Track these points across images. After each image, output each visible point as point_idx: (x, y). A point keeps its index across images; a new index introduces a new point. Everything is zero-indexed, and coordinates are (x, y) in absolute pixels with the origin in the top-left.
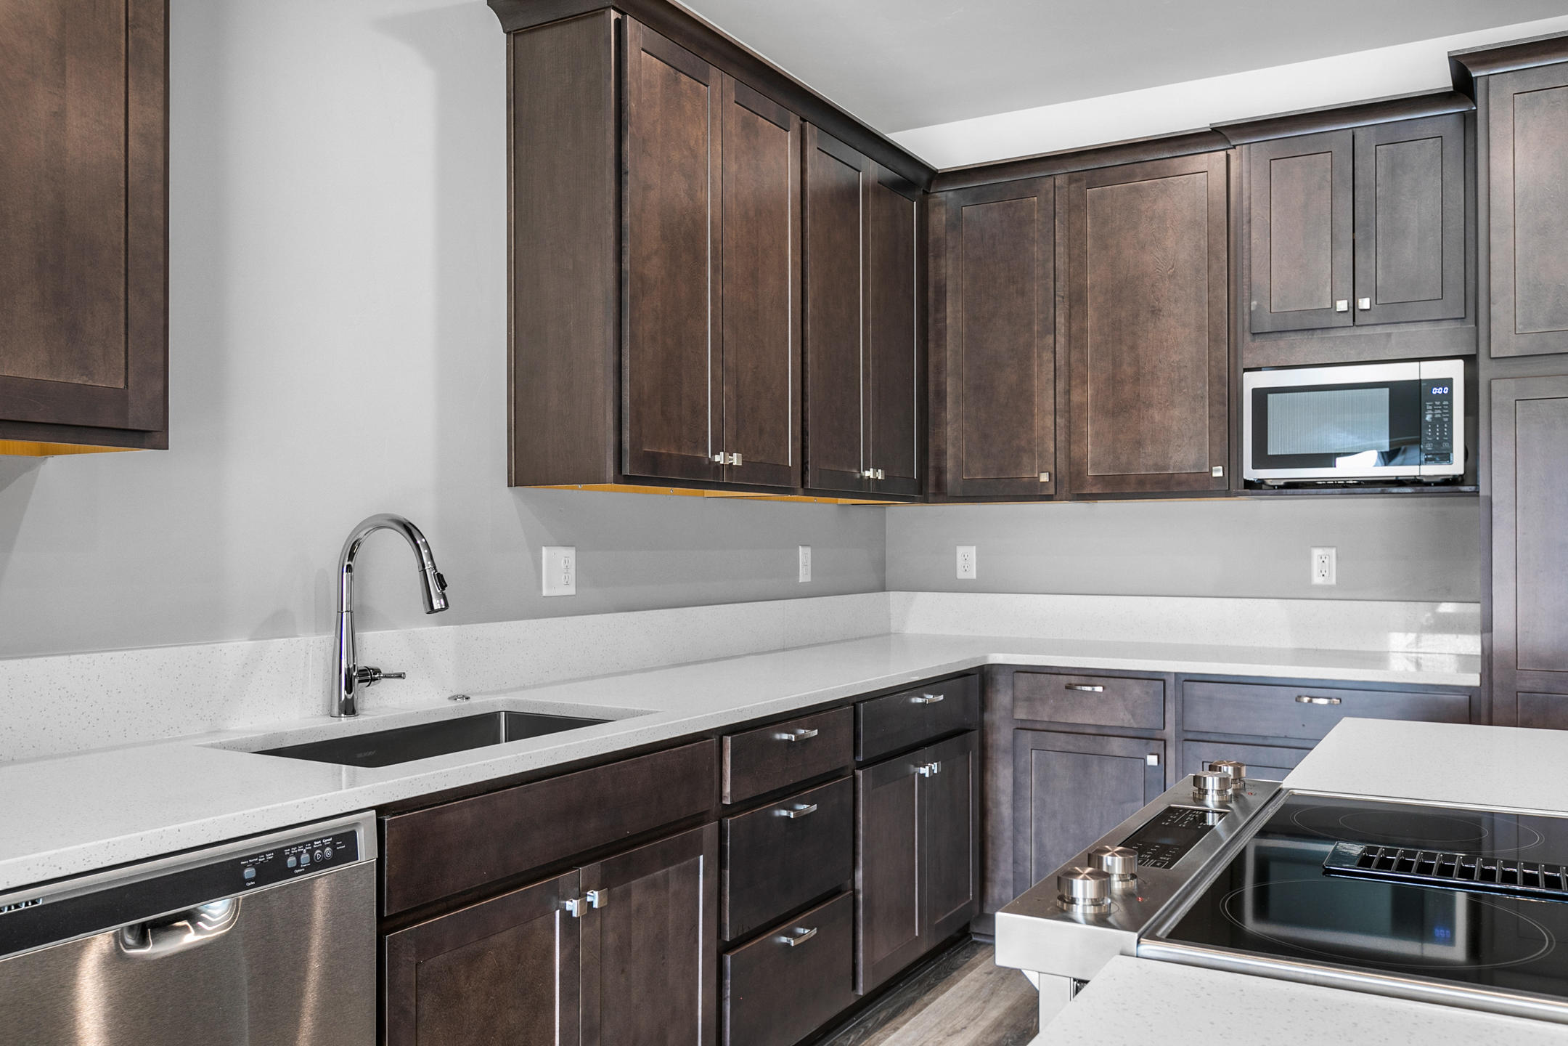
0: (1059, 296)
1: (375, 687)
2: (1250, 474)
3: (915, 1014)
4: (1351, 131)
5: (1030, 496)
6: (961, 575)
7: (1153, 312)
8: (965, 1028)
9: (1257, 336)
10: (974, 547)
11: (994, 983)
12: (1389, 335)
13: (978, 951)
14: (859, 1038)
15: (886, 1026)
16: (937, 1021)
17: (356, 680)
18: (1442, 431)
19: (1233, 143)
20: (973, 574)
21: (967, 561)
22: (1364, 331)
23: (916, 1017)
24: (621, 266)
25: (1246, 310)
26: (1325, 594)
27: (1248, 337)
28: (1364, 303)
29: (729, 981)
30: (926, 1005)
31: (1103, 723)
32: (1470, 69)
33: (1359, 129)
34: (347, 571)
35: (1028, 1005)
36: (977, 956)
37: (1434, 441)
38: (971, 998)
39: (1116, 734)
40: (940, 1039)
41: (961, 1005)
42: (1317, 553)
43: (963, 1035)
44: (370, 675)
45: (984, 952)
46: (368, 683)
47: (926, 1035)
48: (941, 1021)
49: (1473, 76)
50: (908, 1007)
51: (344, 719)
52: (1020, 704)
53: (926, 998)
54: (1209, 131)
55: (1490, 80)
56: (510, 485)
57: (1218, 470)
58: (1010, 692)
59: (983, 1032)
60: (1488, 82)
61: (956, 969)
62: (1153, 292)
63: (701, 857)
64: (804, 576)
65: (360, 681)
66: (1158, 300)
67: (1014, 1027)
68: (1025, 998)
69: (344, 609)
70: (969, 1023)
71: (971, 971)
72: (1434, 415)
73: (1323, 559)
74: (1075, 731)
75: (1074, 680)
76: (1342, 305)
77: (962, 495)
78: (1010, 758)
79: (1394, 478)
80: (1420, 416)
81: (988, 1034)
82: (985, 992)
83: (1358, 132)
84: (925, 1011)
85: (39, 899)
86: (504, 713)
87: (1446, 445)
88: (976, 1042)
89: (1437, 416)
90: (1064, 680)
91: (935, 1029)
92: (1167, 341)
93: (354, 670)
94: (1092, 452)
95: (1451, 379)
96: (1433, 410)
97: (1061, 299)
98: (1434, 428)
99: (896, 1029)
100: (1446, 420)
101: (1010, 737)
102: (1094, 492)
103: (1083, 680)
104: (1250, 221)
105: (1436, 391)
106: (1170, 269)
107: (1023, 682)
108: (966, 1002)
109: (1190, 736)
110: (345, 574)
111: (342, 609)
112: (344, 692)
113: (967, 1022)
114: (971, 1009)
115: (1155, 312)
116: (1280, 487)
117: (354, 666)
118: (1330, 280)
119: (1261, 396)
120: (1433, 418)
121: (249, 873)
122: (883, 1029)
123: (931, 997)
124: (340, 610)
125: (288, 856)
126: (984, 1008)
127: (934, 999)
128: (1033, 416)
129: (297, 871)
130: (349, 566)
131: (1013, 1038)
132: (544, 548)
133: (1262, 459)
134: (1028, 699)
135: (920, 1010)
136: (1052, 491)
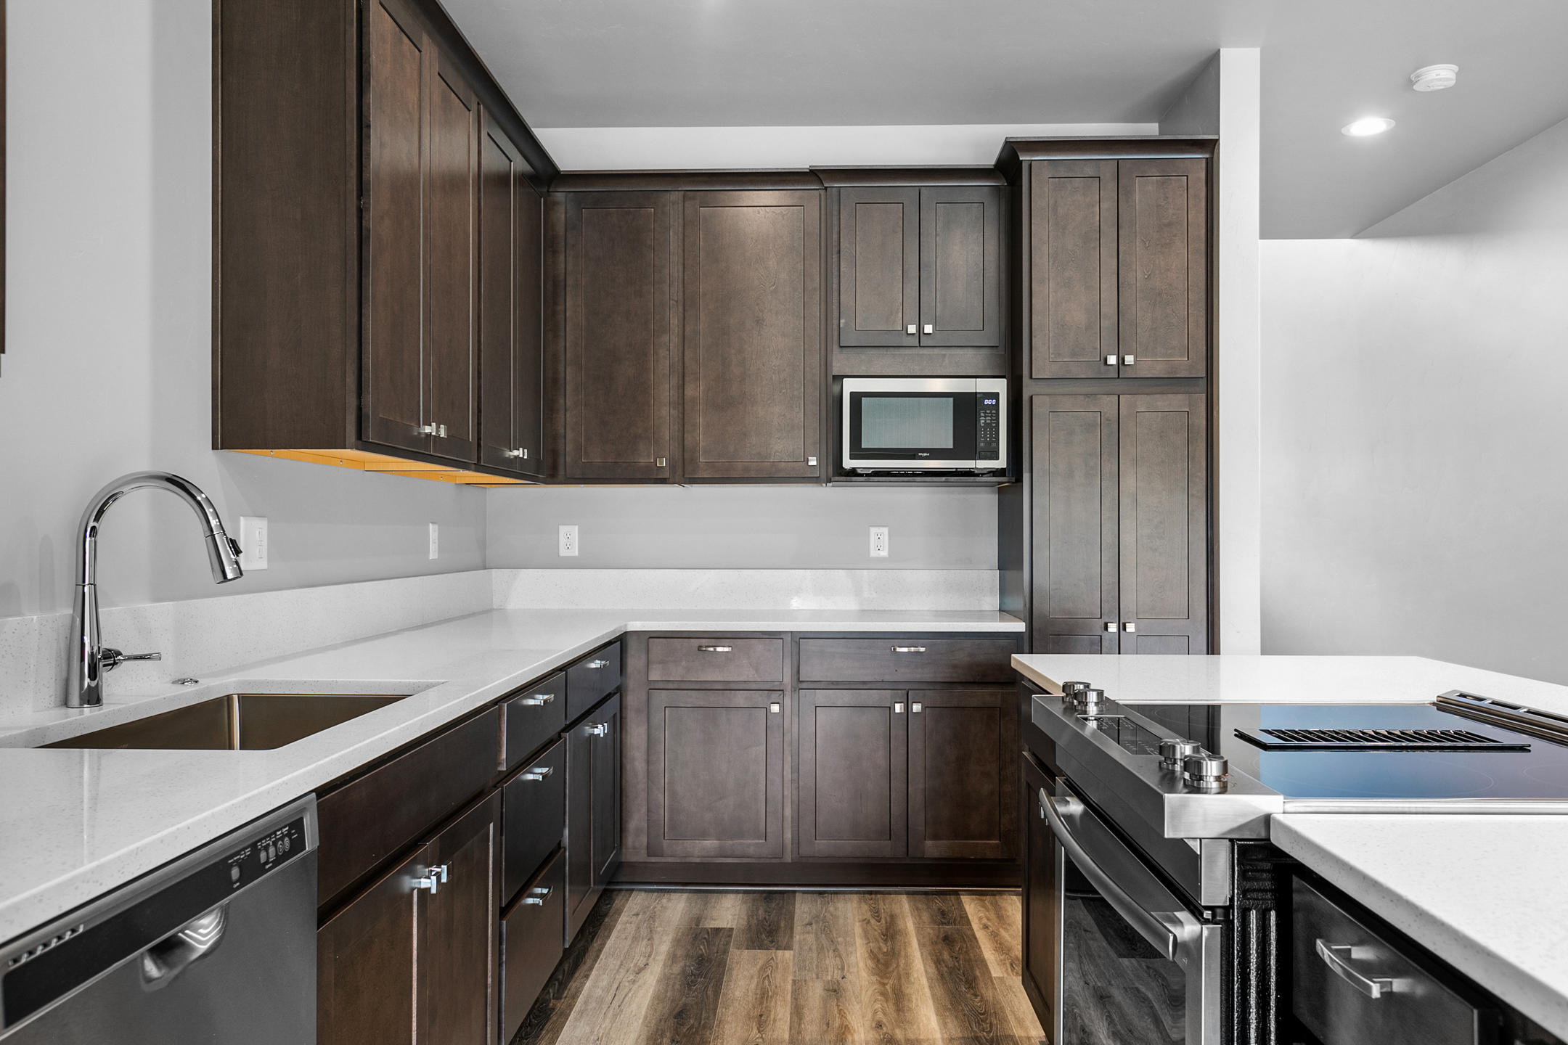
0: (673, 300)
1: (116, 669)
2: (848, 463)
3: (595, 960)
4: (918, 188)
5: (645, 479)
6: (563, 552)
7: (758, 321)
8: (647, 964)
9: (844, 349)
10: (577, 527)
11: (647, 922)
12: (944, 355)
13: (614, 897)
14: (558, 990)
15: (577, 975)
16: (619, 963)
17: (101, 664)
18: (991, 434)
19: (826, 185)
20: (575, 552)
21: (569, 540)
22: (925, 351)
23: (598, 962)
24: (362, 223)
25: (835, 327)
26: (879, 564)
27: (835, 347)
28: (928, 329)
29: (505, 946)
30: (600, 951)
31: (731, 679)
32: (1019, 154)
33: (924, 188)
34: (90, 536)
35: (688, 935)
36: (616, 902)
37: (985, 441)
38: (636, 939)
39: (741, 688)
40: (632, 977)
41: (630, 945)
42: (873, 530)
43: (649, 970)
44: (112, 658)
45: (620, 897)
46: (111, 667)
47: (617, 977)
48: (622, 962)
49: (1021, 159)
50: (584, 956)
51: (87, 710)
52: (654, 666)
53: (595, 945)
54: (807, 172)
55: (1033, 164)
56: (214, 447)
57: (813, 460)
58: (644, 657)
59: (664, 965)
60: (1030, 166)
61: (606, 915)
62: (758, 304)
63: (491, 825)
64: (433, 554)
65: (105, 666)
66: (762, 311)
67: (687, 955)
68: (681, 930)
69: (87, 582)
70: (648, 960)
71: (620, 915)
72: (985, 421)
73: (879, 536)
74: (704, 688)
75: (704, 642)
76: (912, 329)
77: (581, 477)
78: (644, 718)
79: (954, 470)
80: (976, 421)
81: (671, 966)
82: (644, 932)
83: (923, 189)
84: (602, 956)
85: (78, 927)
86: (237, 696)
87: (994, 445)
88: (665, 974)
89: (988, 422)
90: (695, 643)
91: (621, 970)
92: (769, 347)
93: (99, 653)
94: (703, 441)
95: (998, 393)
96: (985, 417)
97: (675, 303)
98: (985, 430)
99: (587, 977)
100: (994, 425)
101: (644, 698)
102: (705, 476)
103: (713, 642)
104: (839, 252)
105: (987, 402)
106: (772, 286)
107: (657, 645)
108: (633, 942)
109: (804, 685)
110: (88, 539)
111: (84, 582)
112: (87, 680)
113: (645, 959)
114: (642, 946)
115: (759, 322)
116: (867, 475)
117: (99, 648)
118: (901, 308)
119: (857, 398)
120: (985, 423)
121: (235, 873)
122: (574, 978)
123: (599, 943)
124: (80, 582)
125: (260, 849)
126: (652, 945)
127: (603, 945)
128: (650, 406)
129: (267, 867)
130: (93, 528)
131: (693, 965)
132: (242, 518)
133: (858, 452)
134: (663, 662)
135: (598, 956)
136: (667, 475)
